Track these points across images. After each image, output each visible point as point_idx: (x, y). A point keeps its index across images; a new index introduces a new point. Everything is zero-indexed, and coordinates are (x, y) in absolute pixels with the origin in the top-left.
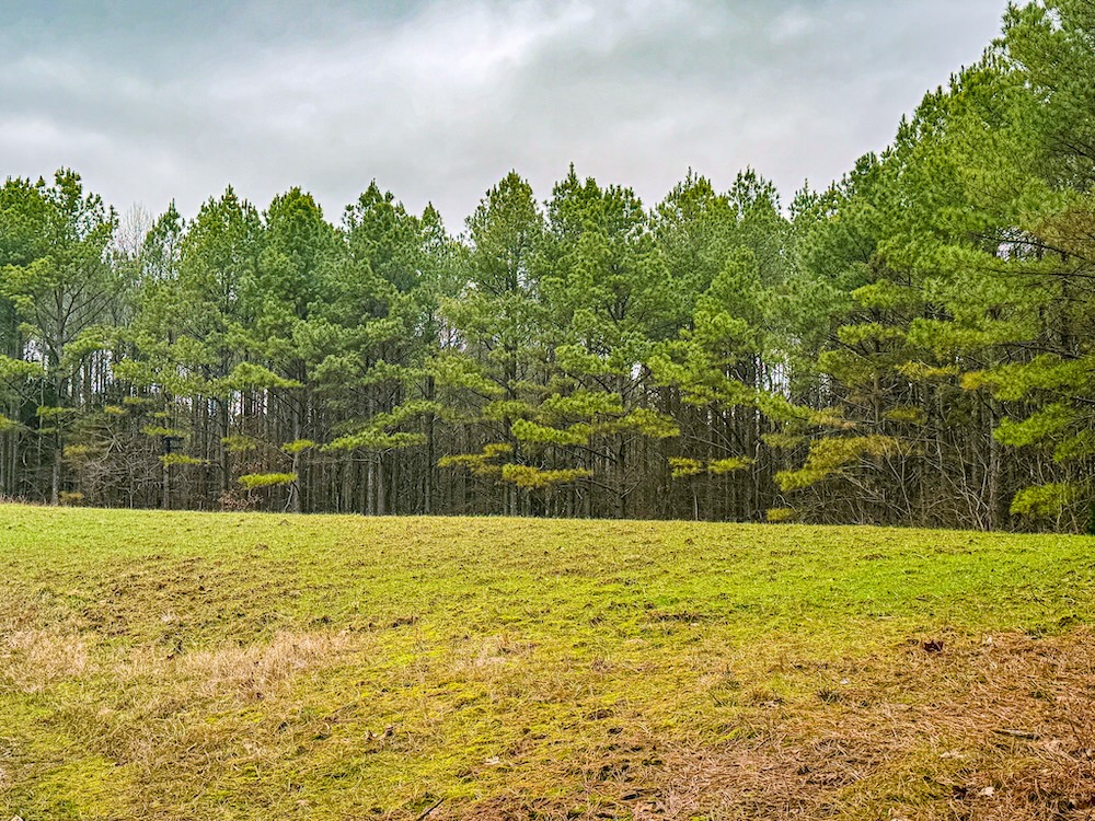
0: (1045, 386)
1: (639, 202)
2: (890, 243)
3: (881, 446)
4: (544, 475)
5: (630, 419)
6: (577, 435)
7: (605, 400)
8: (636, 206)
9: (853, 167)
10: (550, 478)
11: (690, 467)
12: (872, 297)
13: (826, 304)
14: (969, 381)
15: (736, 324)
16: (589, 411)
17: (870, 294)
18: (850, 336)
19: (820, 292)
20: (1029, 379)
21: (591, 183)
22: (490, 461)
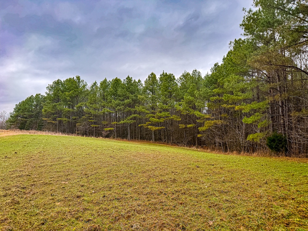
0: (255, 108)
1: (174, 76)
2: (220, 79)
3: (219, 122)
4: (156, 128)
5: (172, 117)
6: (162, 120)
7: (166, 113)
8: (174, 77)
9: (214, 66)
10: (157, 129)
11: (183, 126)
12: (217, 91)
13: (208, 93)
14: (237, 108)
15: (191, 98)
16: (164, 116)
17: (216, 91)
18: (212, 99)
19: (206, 91)
20: (251, 107)
21: (166, 73)
22: (147, 125)
